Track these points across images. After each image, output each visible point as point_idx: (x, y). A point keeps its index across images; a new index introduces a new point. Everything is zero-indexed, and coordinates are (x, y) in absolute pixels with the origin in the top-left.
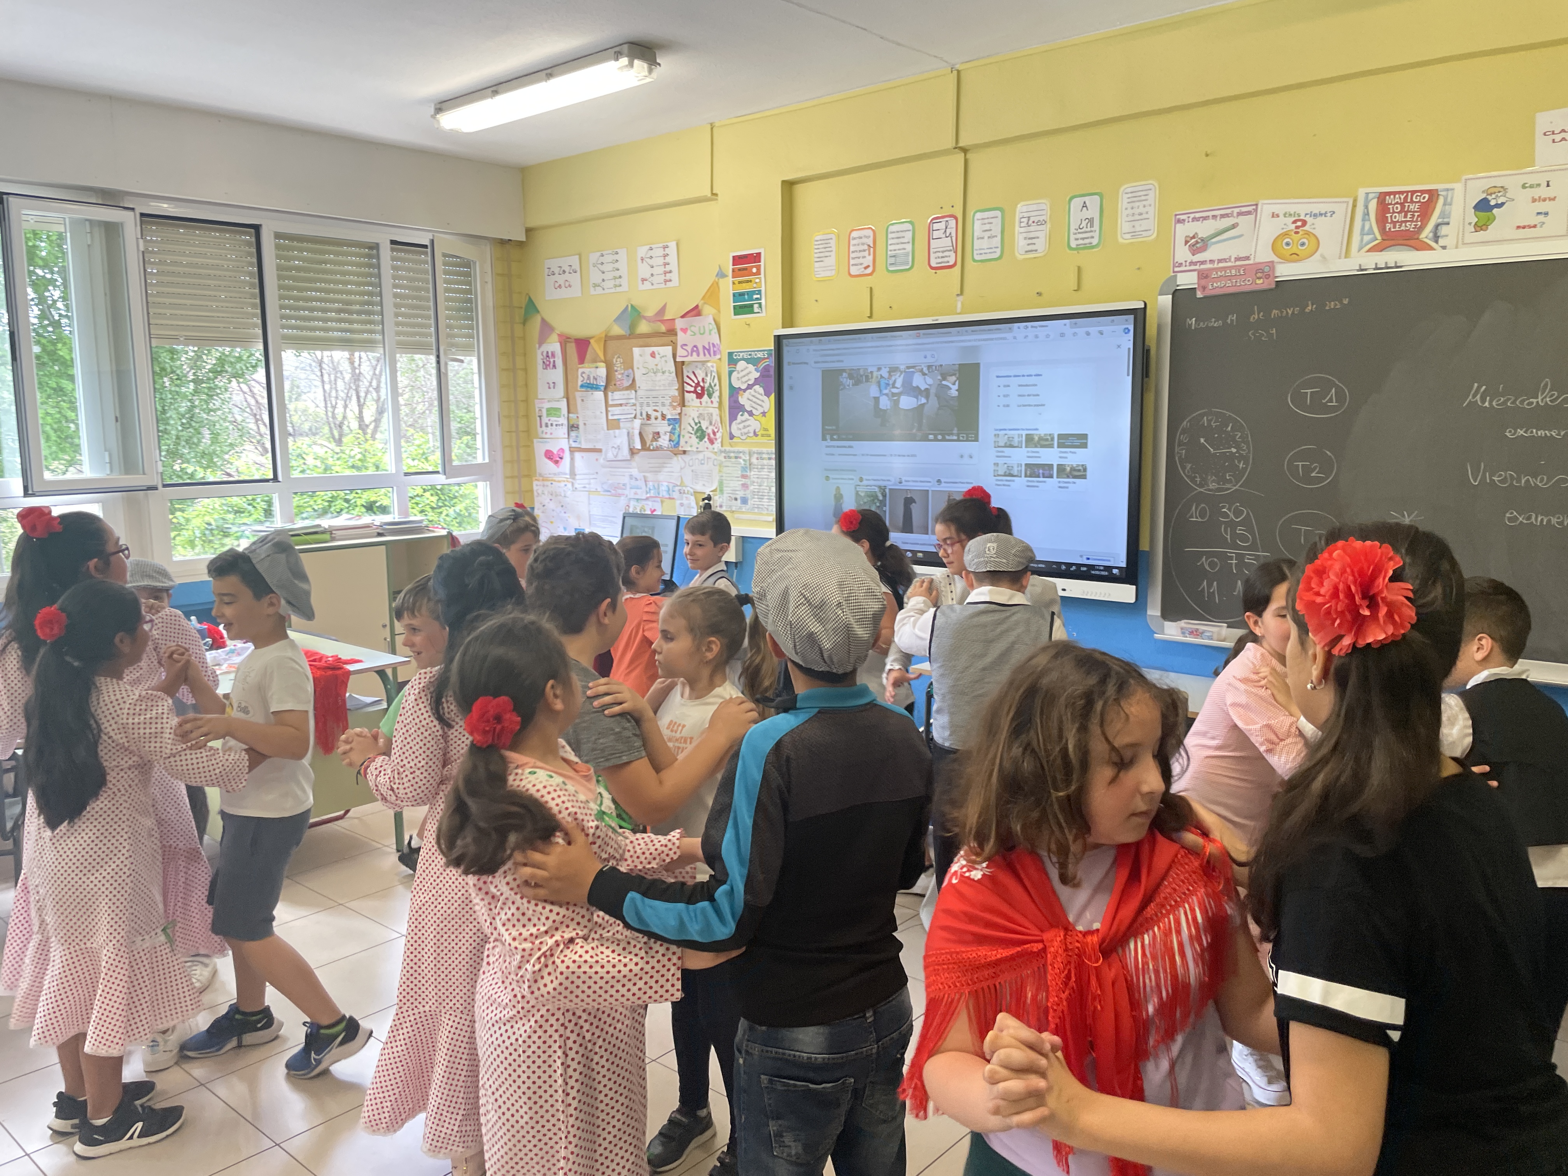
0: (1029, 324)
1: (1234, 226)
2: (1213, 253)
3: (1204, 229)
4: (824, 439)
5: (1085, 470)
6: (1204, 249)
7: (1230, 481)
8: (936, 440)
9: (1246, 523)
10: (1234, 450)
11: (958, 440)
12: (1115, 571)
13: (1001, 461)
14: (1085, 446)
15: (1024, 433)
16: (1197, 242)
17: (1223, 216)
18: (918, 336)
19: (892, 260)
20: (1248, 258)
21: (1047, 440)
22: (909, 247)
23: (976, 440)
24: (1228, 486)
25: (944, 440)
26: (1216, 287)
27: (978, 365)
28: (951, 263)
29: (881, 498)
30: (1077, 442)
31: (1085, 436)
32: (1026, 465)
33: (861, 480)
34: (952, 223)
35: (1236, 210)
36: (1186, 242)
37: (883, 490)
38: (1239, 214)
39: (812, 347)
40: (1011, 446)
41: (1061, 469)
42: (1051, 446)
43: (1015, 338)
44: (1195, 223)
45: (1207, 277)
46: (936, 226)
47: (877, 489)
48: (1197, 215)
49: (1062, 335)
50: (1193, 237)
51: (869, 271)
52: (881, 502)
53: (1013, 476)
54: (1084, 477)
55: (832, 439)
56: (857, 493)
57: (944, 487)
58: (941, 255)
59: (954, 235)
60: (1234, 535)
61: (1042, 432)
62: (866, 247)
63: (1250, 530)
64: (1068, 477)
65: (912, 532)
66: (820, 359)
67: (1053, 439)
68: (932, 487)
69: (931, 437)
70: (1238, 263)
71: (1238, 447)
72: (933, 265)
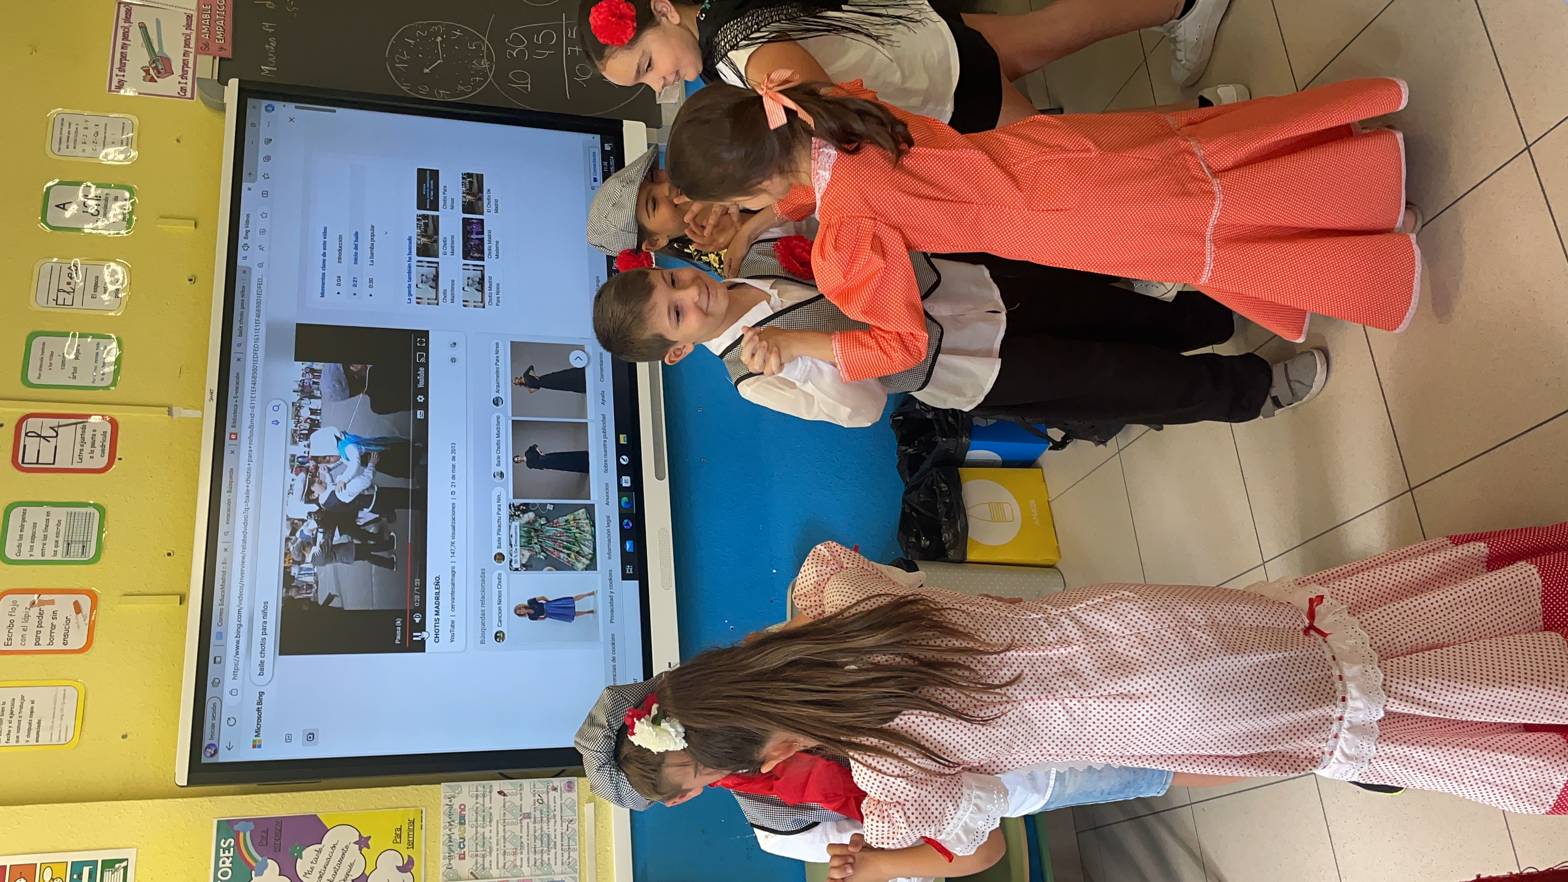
0: (241, 241)
1: (143, 27)
2: (174, 51)
3: (138, 57)
4: (420, 647)
5: (470, 175)
6: (167, 61)
7: (479, 47)
8: (425, 406)
9: (529, 34)
10: (439, 39)
11: (426, 365)
12: (607, 147)
13: (460, 296)
14: (435, 174)
15: (415, 258)
16: (156, 68)
17: (125, 37)
18: (236, 436)
19: (76, 548)
20: (189, 18)
21: (426, 225)
22: (60, 514)
23: (425, 334)
24: (484, 48)
25: (425, 391)
26: (222, 37)
27: (297, 324)
28: (108, 428)
29: (531, 515)
30: (430, 183)
31: (421, 173)
32: (465, 257)
33: (500, 557)
34: (33, 424)
35: (121, 23)
36: (152, 80)
37: (517, 511)
38: (127, 19)
39: (229, 683)
40: (436, 278)
41: (468, 207)
42: (436, 219)
43: (261, 265)
44: (127, 68)
45: (207, 46)
46: (30, 457)
47: (516, 523)
48: (117, 64)
49: (265, 194)
50: (147, 72)
51: (85, 602)
52: (539, 516)
53: (482, 279)
54: (480, 178)
55: (422, 627)
56: (527, 566)
57: (506, 393)
58: (87, 448)
59: (54, 422)
60: (545, 46)
61: (413, 231)
62: (35, 612)
63: (538, 31)
64: (481, 199)
65: (586, 454)
66: (256, 658)
67: (425, 217)
68: (506, 415)
69: (420, 414)
70: (194, 27)
71: (437, 34)
72: (103, 462)
